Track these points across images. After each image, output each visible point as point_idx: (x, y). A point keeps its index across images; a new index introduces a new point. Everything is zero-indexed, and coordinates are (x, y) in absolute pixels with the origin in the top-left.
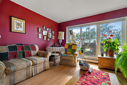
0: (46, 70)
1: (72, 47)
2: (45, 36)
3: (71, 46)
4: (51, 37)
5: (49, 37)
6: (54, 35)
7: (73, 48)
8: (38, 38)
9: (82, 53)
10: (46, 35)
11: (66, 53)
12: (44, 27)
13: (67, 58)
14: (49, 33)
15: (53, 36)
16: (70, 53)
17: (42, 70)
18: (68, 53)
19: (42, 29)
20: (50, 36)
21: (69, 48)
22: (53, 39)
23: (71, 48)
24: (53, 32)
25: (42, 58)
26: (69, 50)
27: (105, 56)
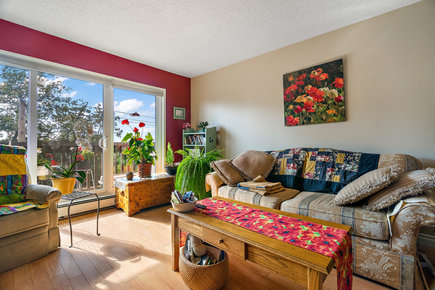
9: (81, 182)
27: (137, 178)
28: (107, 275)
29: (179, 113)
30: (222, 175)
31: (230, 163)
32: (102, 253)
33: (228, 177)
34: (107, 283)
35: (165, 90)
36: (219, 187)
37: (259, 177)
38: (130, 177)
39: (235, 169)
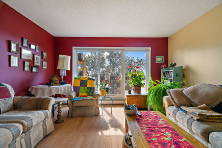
0: (47, 136)
1: (86, 83)
2: (28, 61)
3: (86, 81)
4: (39, 64)
5: (35, 64)
6: (45, 60)
7: (89, 85)
8: (10, 65)
9: (107, 92)
10: (30, 58)
11: (77, 95)
12: (25, 41)
13: (84, 104)
14: (36, 56)
15: (45, 63)
16: (85, 94)
17: (42, 136)
18: (80, 94)
19: (20, 46)
20: (38, 62)
21: (81, 85)
22: (44, 67)
23: (86, 85)
24: (45, 54)
25: (41, 112)
26: (82, 89)
27: (133, 93)
28: (104, 130)
29: (159, 59)
30: (172, 98)
31: (181, 91)
32: (108, 122)
33: (176, 101)
34: (102, 133)
35: (150, 48)
36: (169, 106)
37: (204, 105)
38: (130, 92)
39: (184, 96)
